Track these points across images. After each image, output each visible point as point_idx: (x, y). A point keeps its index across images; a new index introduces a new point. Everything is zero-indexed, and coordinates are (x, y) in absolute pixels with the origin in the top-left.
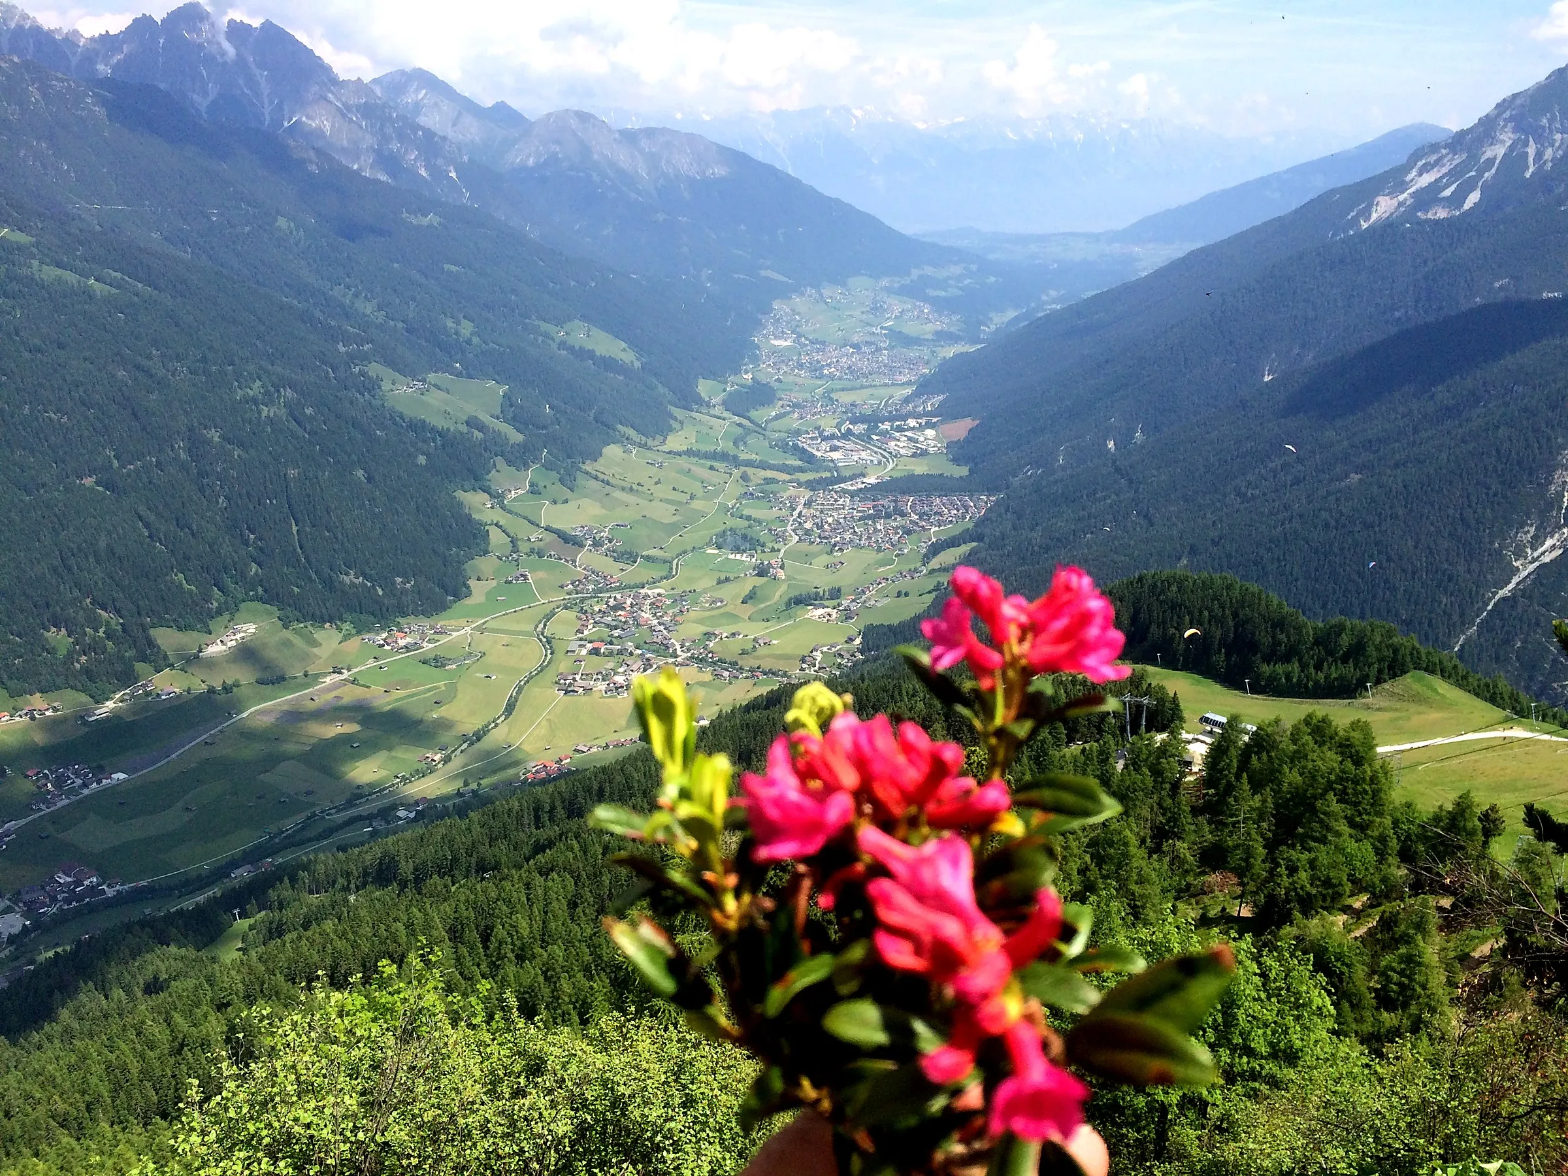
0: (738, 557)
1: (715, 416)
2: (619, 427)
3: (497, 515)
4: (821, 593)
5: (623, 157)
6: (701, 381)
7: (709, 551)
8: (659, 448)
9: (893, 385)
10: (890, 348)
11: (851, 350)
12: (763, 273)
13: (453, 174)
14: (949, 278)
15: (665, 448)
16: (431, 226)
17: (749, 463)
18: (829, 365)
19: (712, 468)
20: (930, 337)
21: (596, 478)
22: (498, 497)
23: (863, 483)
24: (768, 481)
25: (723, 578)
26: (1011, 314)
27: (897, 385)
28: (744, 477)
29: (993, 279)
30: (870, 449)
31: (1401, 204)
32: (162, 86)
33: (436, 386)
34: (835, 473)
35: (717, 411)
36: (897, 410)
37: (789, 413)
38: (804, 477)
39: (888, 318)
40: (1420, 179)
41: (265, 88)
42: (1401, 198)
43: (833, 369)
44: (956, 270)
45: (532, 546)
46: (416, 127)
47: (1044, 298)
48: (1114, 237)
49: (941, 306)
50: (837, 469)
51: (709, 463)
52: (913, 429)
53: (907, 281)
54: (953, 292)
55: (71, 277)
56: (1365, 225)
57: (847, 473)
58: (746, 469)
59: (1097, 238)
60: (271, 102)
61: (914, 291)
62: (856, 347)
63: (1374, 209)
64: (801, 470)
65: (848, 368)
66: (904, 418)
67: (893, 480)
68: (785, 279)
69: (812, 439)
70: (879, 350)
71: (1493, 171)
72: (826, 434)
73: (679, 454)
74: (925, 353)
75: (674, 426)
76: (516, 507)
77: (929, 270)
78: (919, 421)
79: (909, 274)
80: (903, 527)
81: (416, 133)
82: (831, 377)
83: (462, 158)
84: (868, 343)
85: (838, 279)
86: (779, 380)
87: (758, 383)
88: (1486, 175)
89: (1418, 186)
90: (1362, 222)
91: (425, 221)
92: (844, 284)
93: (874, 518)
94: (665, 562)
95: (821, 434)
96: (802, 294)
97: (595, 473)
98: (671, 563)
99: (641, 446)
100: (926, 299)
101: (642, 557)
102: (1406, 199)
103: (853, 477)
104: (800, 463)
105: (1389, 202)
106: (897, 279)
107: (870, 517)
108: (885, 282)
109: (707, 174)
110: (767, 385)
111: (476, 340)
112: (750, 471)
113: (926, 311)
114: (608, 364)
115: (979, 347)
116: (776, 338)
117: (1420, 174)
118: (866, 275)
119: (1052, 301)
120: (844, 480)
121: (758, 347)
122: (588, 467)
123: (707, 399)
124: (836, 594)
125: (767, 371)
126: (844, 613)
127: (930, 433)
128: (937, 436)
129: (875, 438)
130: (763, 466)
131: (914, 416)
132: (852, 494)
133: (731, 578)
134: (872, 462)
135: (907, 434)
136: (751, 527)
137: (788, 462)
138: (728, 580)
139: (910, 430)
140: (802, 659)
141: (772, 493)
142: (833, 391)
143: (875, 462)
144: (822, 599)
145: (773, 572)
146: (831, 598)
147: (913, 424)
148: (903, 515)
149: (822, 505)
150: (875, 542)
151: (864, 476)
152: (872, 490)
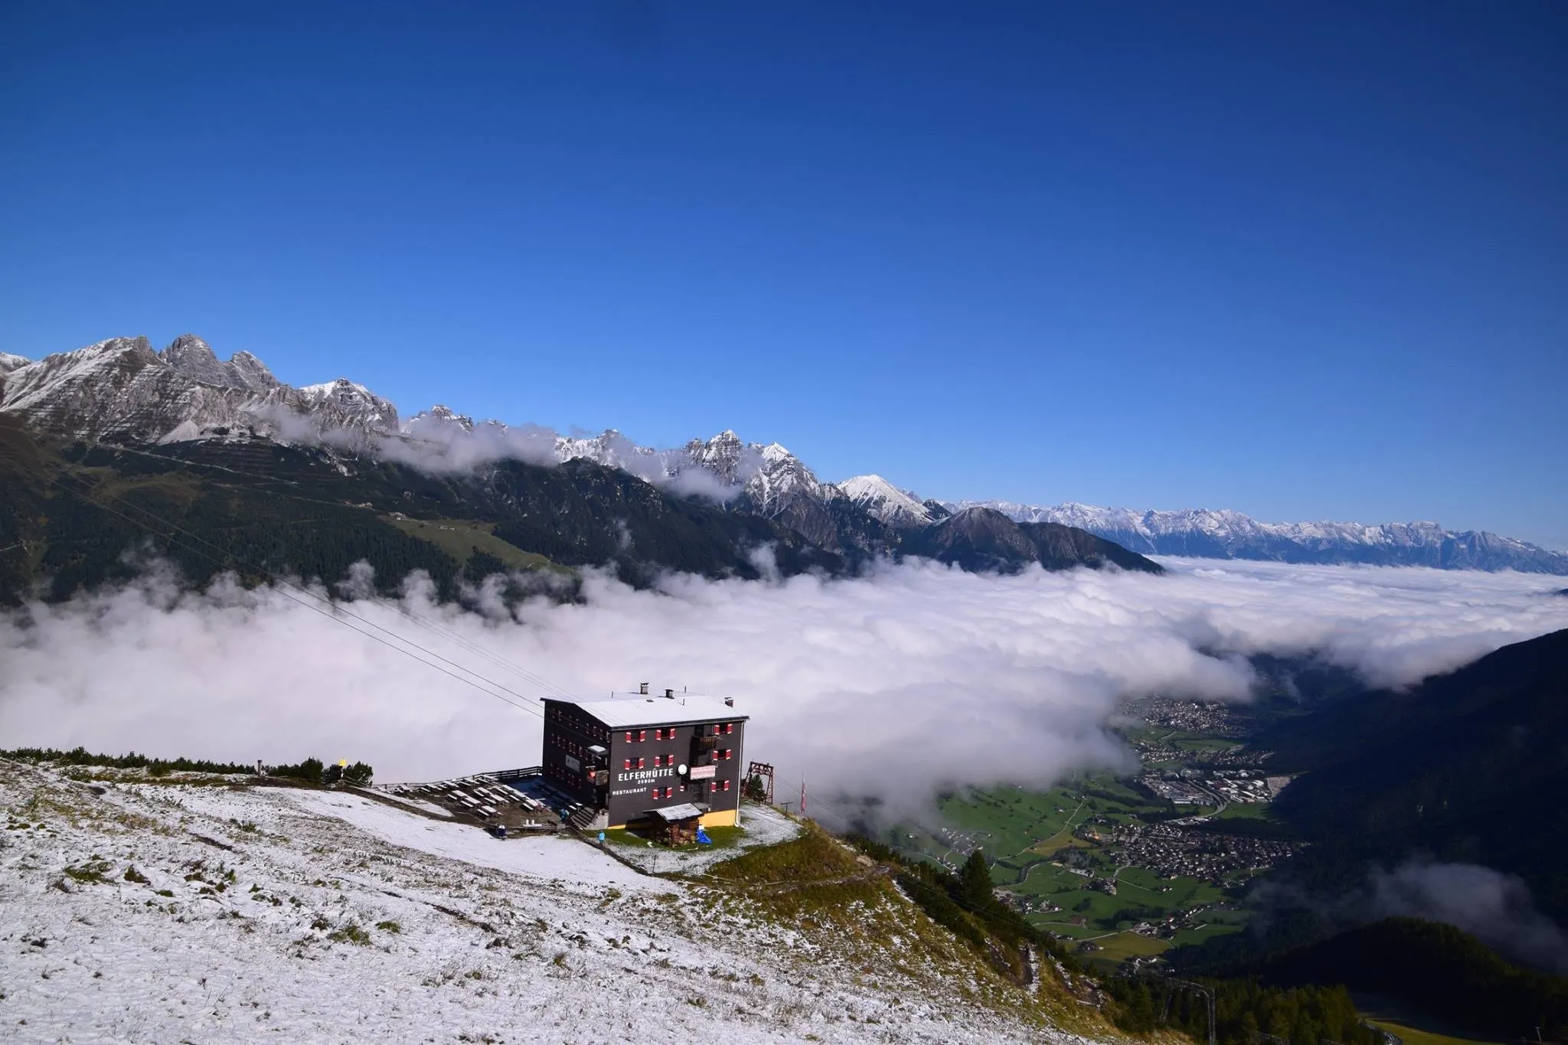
0: (1078, 872)
4: (1146, 911)
5: (1019, 545)
7: (1055, 864)
10: (1231, 707)
11: (1197, 707)
13: (888, 551)
17: (1097, 794)
18: (1176, 717)
19: (1064, 794)
23: (1195, 820)
24: (1112, 810)
25: (1063, 887)
28: (1092, 806)
30: (1202, 791)
34: (1171, 809)
36: (1230, 761)
37: (1135, 754)
38: (1143, 810)
41: (766, 487)
43: (1180, 721)
46: (867, 517)
50: (1173, 805)
51: (1064, 791)
52: (1244, 778)
57: (1182, 811)
58: (1094, 798)
60: (769, 497)
62: (1201, 704)
64: (1140, 803)
65: (1192, 722)
66: (1237, 768)
67: (1221, 820)
69: (1154, 778)
72: (1166, 775)
78: (1251, 772)
80: (1225, 862)
81: (864, 521)
82: (1176, 727)
83: (897, 540)
93: (1201, 852)
94: (1018, 868)
95: (1162, 775)
98: (1021, 869)
101: (998, 862)
103: (1189, 815)
104: (1140, 798)
107: (1196, 851)
112: (1097, 800)
120: (1178, 816)
124: (1159, 912)
126: (1163, 931)
127: (1260, 783)
128: (1265, 786)
129: (1209, 782)
130: (1109, 797)
131: (1247, 768)
132: (1184, 829)
133: (1071, 888)
134: (1205, 803)
135: (1238, 782)
136: (1091, 848)
137: (1130, 796)
138: (1067, 890)
139: (1240, 778)
140: (1122, 967)
141: (1114, 820)
142: (1177, 740)
143: (1208, 804)
144: (1147, 916)
145: (1107, 888)
146: (1153, 917)
147: (1244, 774)
148: (1227, 852)
149: (1156, 836)
150: (1199, 873)
151: (1197, 814)
152: (1202, 827)
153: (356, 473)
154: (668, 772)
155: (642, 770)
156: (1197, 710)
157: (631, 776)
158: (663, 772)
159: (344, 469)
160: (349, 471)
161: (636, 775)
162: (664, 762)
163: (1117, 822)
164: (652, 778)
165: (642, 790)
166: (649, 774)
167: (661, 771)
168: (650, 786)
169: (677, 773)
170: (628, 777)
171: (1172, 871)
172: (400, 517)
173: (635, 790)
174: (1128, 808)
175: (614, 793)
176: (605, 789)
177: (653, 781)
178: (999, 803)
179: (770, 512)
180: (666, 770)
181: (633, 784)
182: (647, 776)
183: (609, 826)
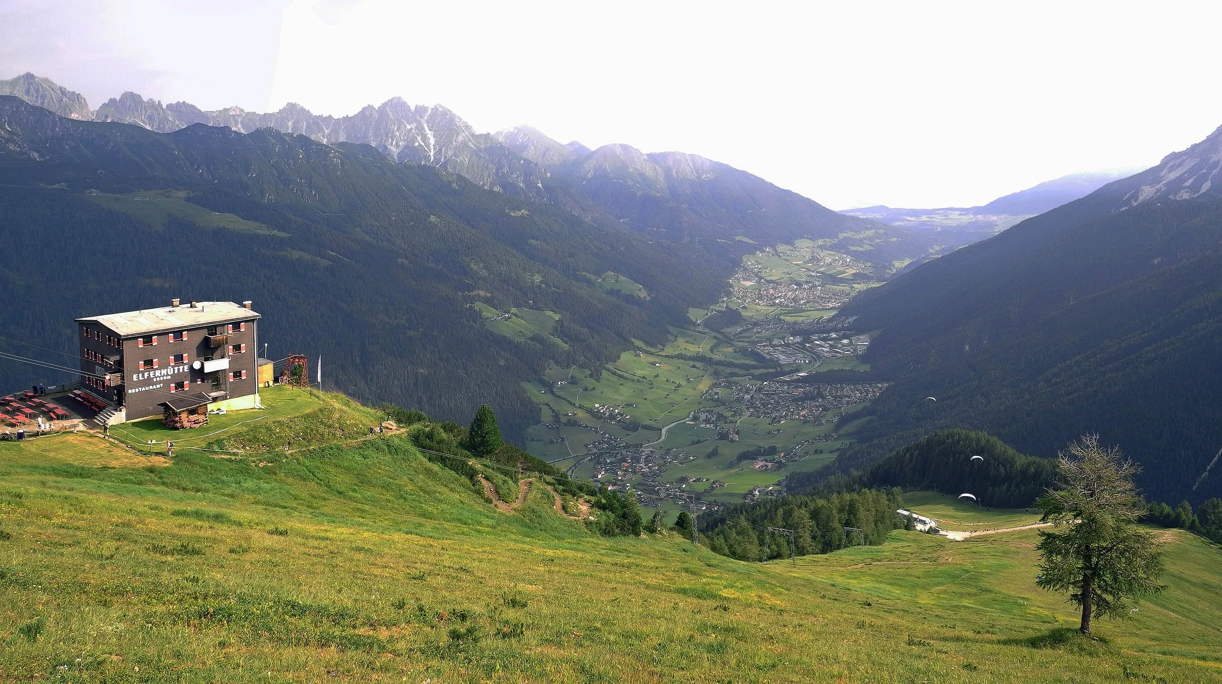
0: (708, 427)
1: (699, 332)
2: (633, 340)
3: (548, 398)
4: (762, 451)
5: (648, 171)
6: (691, 309)
7: (688, 423)
8: (660, 353)
9: (823, 309)
10: (823, 285)
11: (795, 287)
12: (737, 238)
13: (540, 185)
14: (864, 238)
15: (663, 354)
16: (522, 216)
17: (719, 363)
18: (780, 297)
19: (694, 366)
20: (851, 277)
21: (614, 374)
22: (549, 387)
23: (797, 376)
24: (732, 375)
25: (696, 440)
26: (907, 262)
27: (826, 309)
28: (716, 373)
29: (895, 239)
30: (802, 352)
31: (1158, 191)
32: (373, 144)
33: (514, 315)
34: (779, 370)
35: (700, 329)
36: (824, 327)
37: (750, 329)
38: (757, 372)
39: (822, 266)
40: (1170, 174)
41: (432, 141)
42: (1158, 187)
43: (783, 300)
44: (870, 233)
45: (569, 418)
46: (520, 158)
47: (931, 251)
48: (977, 210)
49: (858, 256)
50: (780, 366)
51: (692, 363)
52: (835, 338)
53: (836, 241)
54: (867, 248)
55: (307, 257)
56: (1135, 204)
57: (786, 369)
58: (718, 367)
59: (965, 211)
60: (435, 149)
61: (840, 247)
62: (799, 284)
63: (1140, 194)
64: (754, 367)
65: (793, 299)
66: (829, 332)
67: (818, 374)
68: (751, 242)
69: (764, 346)
70: (814, 286)
71: (1218, 169)
72: (774, 343)
73: (672, 357)
74: (846, 288)
75: (670, 339)
76: (562, 394)
77: (849, 234)
78: (839, 333)
79: (837, 237)
80: (823, 405)
81: (520, 162)
82: (780, 305)
83: (546, 175)
84: (807, 283)
85: (789, 240)
86: (744, 308)
87: (730, 309)
88: (1214, 171)
89: (1168, 179)
90: (1133, 203)
91: (519, 214)
92: (792, 244)
94: (657, 429)
96: (762, 251)
97: (615, 370)
98: (661, 430)
99: (647, 352)
100: (848, 253)
101: (642, 426)
102: (1160, 188)
103: (792, 372)
104: (753, 363)
105: (1150, 189)
106: (828, 240)
107: (799, 399)
108: (820, 242)
109: (703, 177)
110: (736, 311)
111: (543, 286)
112: (720, 368)
113: (848, 260)
114: (630, 299)
115: (884, 283)
116: (745, 280)
117: (1170, 172)
118: (808, 238)
119: (935, 251)
120: (784, 374)
121: (731, 286)
122: (610, 366)
123: (694, 320)
124: (773, 451)
125: (735, 303)
126: (777, 465)
127: (845, 341)
128: (851, 344)
129: (808, 345)
130: (730, 365)
131: (835, 330)
132: (788, 383)
133: (702, 440)
134: (805, 361)
135: (830, 342)
136: (718, 406)
137: (747, 362)
138: (699, 442)
139: (832, 339)
140: (745, 496)
141: (734, 383)
142: (781, 314)
143: (807, 362)
144: (763, 455)
145: (731, 436)
146: (769, 454)
147: (834, 336)
148: (823, 397)
149: (768, 391)
150: (802, 416)
151: (798, 371)
152: (804, 380)
153: (48, 157)
154: (183, 369)
155: (157, 369)
156: (796, 290)
157: (146, 375)
158: (179, 369)
159: (36, 155)
160: (40, 156)
161: (152, 373)
162: (179, 359)
163: (736, 383)
164: (167, 375)
165: (158, 386)
166: (164, 372)
167: (176, 368)
168: (166, 383)
169: (191, 368)
170: (143, 376)
171: (781, 417)
172: (95, 193)
173: (151, 387)
174: (745, 372)
175: (130, 391)
176: (120, 391)
177: (169, 377)
178: (641, 380)
179: (437, 161)
180: (181, 368)
181: (149, 382)
182: (163, 374)
183: (127, 419)
